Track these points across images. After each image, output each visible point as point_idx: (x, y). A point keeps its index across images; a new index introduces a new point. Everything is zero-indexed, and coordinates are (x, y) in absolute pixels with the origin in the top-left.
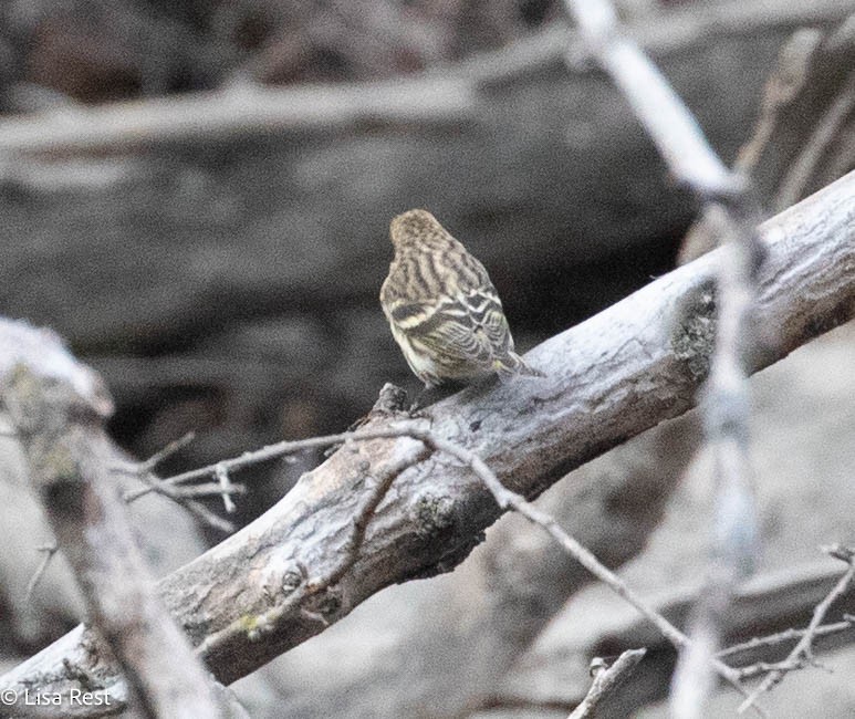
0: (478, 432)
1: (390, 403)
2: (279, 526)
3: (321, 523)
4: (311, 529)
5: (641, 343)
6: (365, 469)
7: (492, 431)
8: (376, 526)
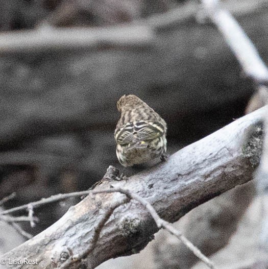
0: (152, 189)
1: (112, 175)
2: (59, 230)
3: (79, 230)
4: (73, 232)
5: (228, 149)
6: (99, 205)
7: (159, 189)
8: (104, 231)
